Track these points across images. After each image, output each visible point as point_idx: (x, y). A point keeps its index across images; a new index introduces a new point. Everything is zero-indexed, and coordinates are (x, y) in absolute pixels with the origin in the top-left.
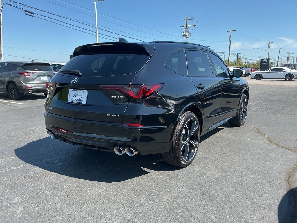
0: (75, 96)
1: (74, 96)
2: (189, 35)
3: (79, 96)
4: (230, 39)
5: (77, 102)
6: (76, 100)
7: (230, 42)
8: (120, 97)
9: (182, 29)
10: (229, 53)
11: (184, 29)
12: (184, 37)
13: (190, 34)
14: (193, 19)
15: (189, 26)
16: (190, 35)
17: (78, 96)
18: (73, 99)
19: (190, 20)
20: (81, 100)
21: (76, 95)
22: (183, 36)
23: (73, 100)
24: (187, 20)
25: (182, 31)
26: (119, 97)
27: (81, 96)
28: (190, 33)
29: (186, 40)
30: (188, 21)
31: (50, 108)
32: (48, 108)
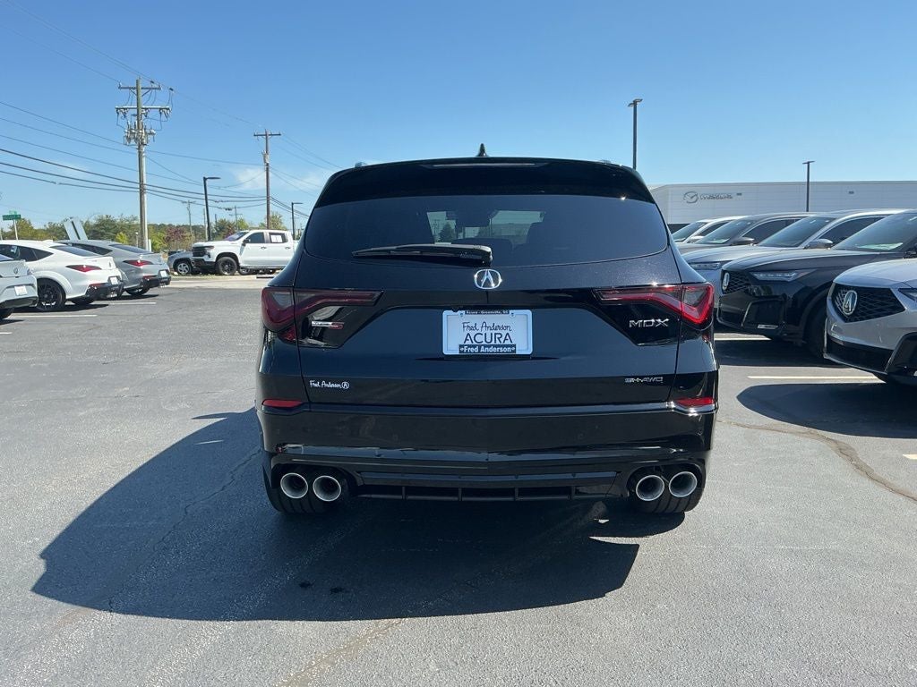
0: (476, 332)
1: (472, 333)
2: (150, 137)
3: (494, 332)
4: (265, 157)
5: (492, 350)
6: (484, 343)
7: (267, 169)
8: (657, 323)
9: (121, 115)
10: (268, 201)
11: (127, 115)
12: (133, 142)
13: (151, 133)
14: (159, 89)
15: (146, 109)
16: (152, 136)
17: (489, 332)
18: (469, 342)
19: (150, 89)
20: (508, 342)
21: (478, 327)
22: (129, 139)
23: (469, 346)
24: (137, 88)
25: (123, 122)
26: (653, 321)
27: (508, 331)
28: (153, 131)
29: (140, 153)
30: (142, 92)
31: (330, 385)
32: (316, 385)
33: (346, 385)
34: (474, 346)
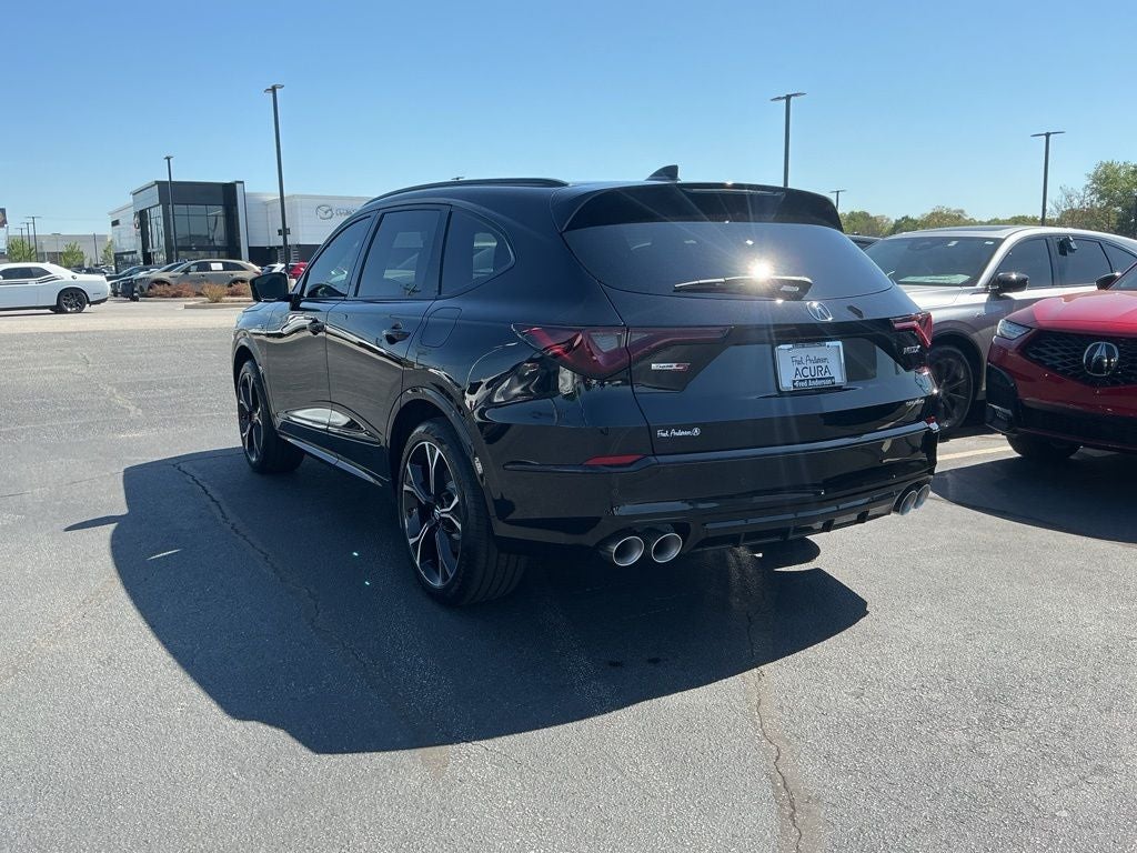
0: (803, 366)
1: (800, 368)
3: (816, 365)
5: (817, 383)
6: (810, 377)
17: (812, 365)
18: (798, 377)
20: (827, 375)
21: (804, 361)
23: (799, 381)
27: (826, 364)
31: (681, 433)
32: (664, 435)
33: (696, 431)
34: (803, 381)
